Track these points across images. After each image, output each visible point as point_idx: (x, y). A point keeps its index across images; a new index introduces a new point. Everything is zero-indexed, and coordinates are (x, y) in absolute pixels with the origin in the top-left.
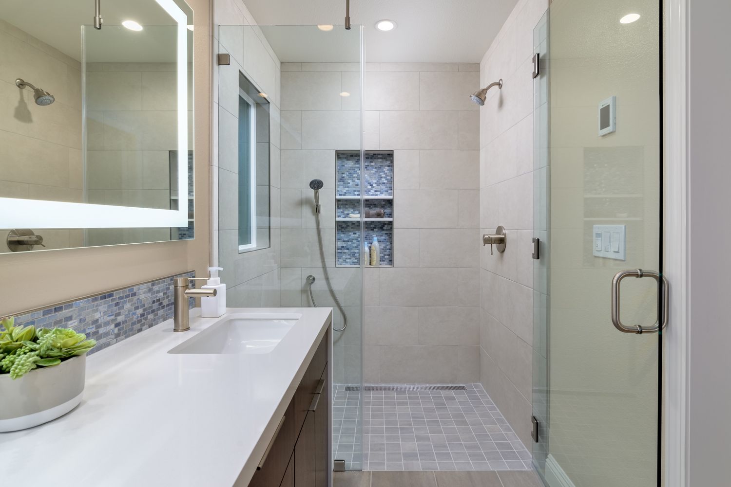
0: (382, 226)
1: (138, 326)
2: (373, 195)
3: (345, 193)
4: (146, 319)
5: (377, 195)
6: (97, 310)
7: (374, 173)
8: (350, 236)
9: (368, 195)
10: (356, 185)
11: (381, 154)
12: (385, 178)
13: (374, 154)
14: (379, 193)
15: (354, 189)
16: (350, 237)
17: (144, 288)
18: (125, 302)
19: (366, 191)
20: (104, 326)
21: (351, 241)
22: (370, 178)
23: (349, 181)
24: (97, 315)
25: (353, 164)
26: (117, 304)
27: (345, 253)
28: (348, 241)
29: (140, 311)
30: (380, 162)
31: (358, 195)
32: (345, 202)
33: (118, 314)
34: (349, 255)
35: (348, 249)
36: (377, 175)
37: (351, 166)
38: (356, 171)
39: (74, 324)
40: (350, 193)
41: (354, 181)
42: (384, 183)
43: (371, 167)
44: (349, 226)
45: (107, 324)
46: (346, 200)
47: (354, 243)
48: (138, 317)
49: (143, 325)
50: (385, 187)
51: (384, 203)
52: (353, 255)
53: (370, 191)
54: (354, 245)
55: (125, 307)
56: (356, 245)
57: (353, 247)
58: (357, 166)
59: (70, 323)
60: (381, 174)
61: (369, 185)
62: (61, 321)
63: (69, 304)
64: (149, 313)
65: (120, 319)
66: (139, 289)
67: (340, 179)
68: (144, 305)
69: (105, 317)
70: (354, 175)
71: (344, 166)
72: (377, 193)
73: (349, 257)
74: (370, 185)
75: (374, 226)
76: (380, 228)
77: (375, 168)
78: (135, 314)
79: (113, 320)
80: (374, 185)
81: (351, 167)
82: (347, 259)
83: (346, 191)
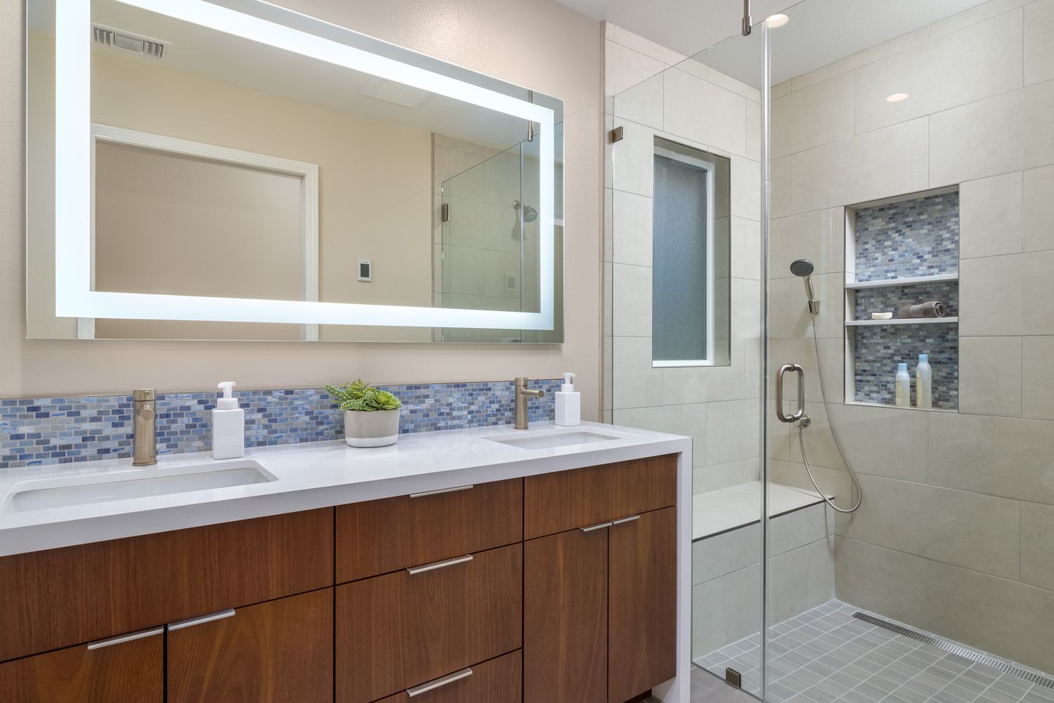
0: (943, 333)
1: (493, 419)
2: (924, 275)
3: (869, 276)
4: (503, 415)
5: (933, 274)
6: (451, 396)
7: (926, 234)
8: (879, 351)
9: (913, 276)
10: (890, 261)
11: (942, 196)
12: (949, 239)
13: (926, 198)
14: (937, 270)
15: (886, 268)
16: (878, 354)
17: (501, 386)
18: (479, 394)
19: (909, 269)
20: (458, 410)
21: (879, 362)
22: (918, 243)
23: (877, 255)
24: (451, 400)
25: (883, 223)
26: (471, 395)
27: (869, 381)
28: (875, 362)
29: (495, 406)
30: (940, 210)
31: (893, 278)
32: (870, 293)
33: (473, 404)
34: (875, 385)
35: (874, 375)
36: (933, 237)
37: (880, 228)
38: (890, 236)
39: (430, 402)
40: (879, 276)
41: (886, 254)
42: (948, 250)
43: (919, 224)
44: (875, 334)
45: (460, 409)
46: (871, 289)
47: (885, 365)
48: (493, 411)
49: (500, 419)
50: (949, 257)
51: (947, 288)
52: (883, 385)
53: (917, 269)
54: (886, 369)
55: (478, 399)
56: (889, 369)
57: (884, 372)
58: (893, 225)
59: (427, 400)
60: (941, 233)
61: (916, 257)
62: (419, 397)
63: (426, 386)
64: (506, 410)
65: (473, 408)
66: (494, 385)
67: (860, 254)
68: (500, 401)
69: (459, 403)
70: (886, 243)
71: (867, 229)
72: (932, 271)
73: (876, 389)
74: (918, 258)
75: (925, 333)
76: (939, 337)
77: (929, 224)
78: (490, 407)
79: (466, 408)
80: (926, 257)
81: (879, 230)
82: (872, 392)
83: (872, 272)
